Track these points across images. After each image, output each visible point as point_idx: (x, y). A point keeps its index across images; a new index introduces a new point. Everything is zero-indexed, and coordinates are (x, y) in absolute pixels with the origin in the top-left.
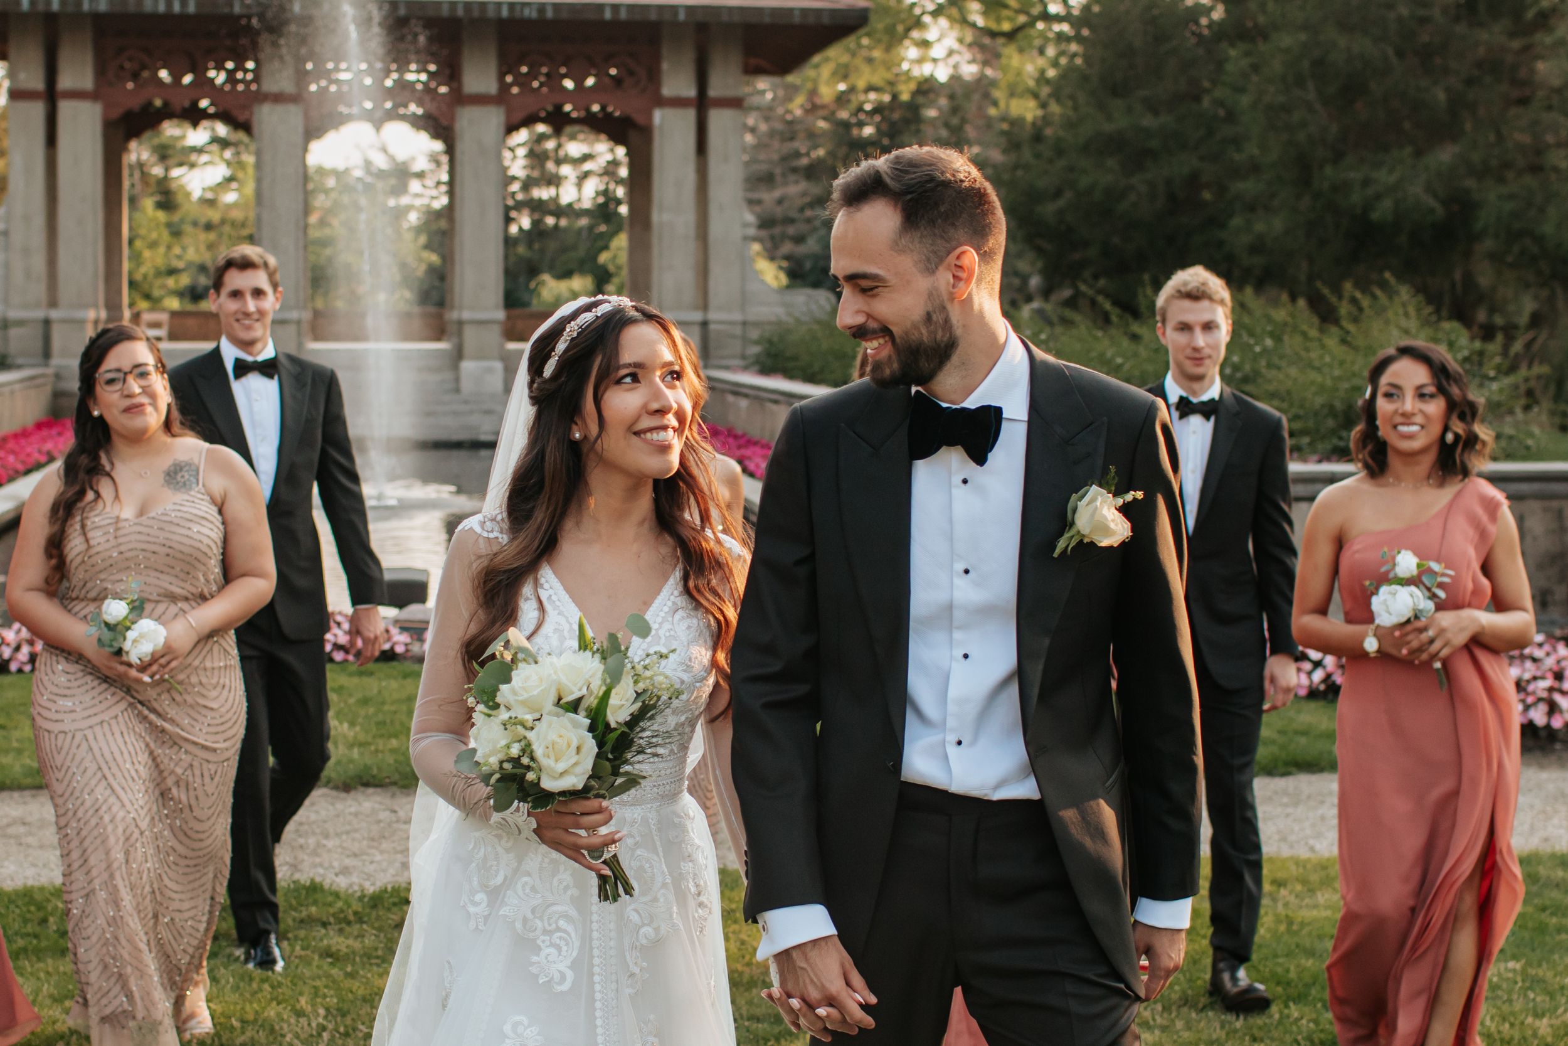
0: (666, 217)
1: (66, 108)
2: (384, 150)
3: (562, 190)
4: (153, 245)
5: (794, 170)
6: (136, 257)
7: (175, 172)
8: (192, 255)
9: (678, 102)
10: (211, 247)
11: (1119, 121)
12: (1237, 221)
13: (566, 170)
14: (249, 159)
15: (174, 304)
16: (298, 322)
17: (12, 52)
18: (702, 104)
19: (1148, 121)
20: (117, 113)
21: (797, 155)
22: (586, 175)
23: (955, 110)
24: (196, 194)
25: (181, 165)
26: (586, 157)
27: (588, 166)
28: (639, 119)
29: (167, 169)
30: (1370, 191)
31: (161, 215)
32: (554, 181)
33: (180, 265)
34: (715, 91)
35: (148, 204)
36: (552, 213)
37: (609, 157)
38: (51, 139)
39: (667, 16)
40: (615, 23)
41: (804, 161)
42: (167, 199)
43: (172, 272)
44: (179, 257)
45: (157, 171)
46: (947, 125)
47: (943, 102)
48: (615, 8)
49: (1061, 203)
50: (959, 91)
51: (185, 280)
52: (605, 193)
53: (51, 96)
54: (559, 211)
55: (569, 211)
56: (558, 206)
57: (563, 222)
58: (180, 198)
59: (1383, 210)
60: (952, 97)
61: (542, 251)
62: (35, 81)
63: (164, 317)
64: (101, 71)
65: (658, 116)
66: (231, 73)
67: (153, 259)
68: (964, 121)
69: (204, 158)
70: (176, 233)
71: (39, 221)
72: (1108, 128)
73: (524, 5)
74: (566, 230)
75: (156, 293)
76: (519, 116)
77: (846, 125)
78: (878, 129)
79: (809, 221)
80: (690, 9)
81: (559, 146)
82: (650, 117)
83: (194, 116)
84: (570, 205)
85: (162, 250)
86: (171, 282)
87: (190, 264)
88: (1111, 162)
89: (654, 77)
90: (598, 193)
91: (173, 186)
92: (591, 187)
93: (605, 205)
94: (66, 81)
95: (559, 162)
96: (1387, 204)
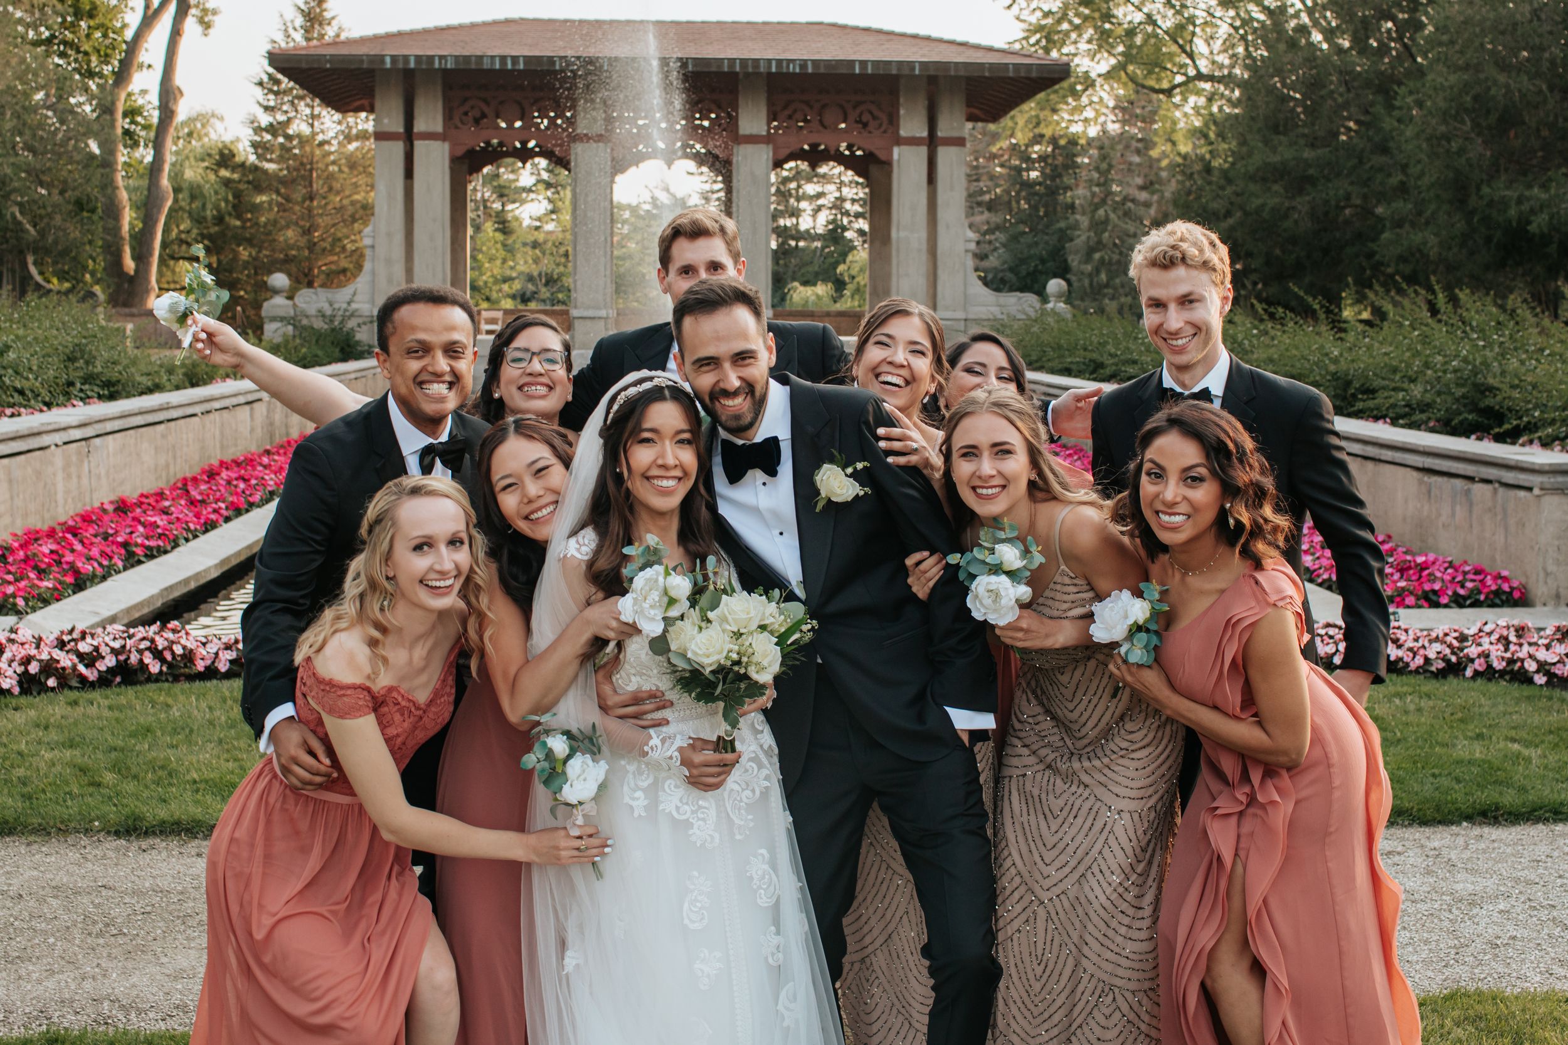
0: (902, 234)
1: (419, 145)
2: (667, 190)
3: (801, 220)
4: (491, 260)
5: (979, 204)
6: (477, 267)
7: (509, 207)
8: (522, 267)
9: (913, 141)
10: (536, 261)
11: (1284, 152)
12: (1386, 235)
13: (804, 205)
14: (567, 194)
15: (508, 304)
16: (606, 318)
17: (378, 105)
18: (932, 142)
19: (1308, 154)
20: (460, 151)
21: (982, 193)
22: (819, 209)
23: (1103, 158)
24: (526, 222)
25: (514, 202)
26: (820, 195)
27: (821, 202)
28: (882, 155)
29: (503, 205)
30: (1525, 207)
31: (499, 236)
32: (795, 213)
33: (514, 275)
34: (944, 130)
35: (489, 227)
36: (793, 238)
37: (837, 195)
38: (409, 173)
39: (906, 72)
40: (863, 76)
41: (987, 197)
42: (504, 226)
43: (506, 280)
44: (512, 268)
45: (497, 206)
46: (1097, 169)
47: (1093, 152)
48: (863, 63)
49: (1231, 221)
50: (1107, 143)
51: (517, 286)
52: (834, 221)
53: (409, 137)
54: (799, 236)
55: (808, 236)
56: (798, 231)
57: (801, 244)
58: (515, 224)
59: (1538, 224)
60: (1101, 148)
61: (786, 265)
62: (396, 125)
63: (499, 315)
64: (448, 117)
65: (896, 151)
66: (552, 121)
67: (492, 270)
68: (1110, 166)
69: (532, 196)
70: (509, 249)
71: (399, 237)
72: (1276, 159)
73: (789, 61)
74: (803, 250)
75: (494, 295)
76: (784, 152)
77: (1019, 170)
78: (1042, 173)
79: (990, 242)
80: (924, 65)
81: (799, 187)
82: (891, 154)
83: (525, 155)
84: (807, 231)
85: (498, 262)
86: (505, 287)
87: (521, 273)
88: (1276, 187)
89: (893, 120)
90: (829, 223)
91: (509, 216)
92: (823, 217)
93: (834, 230)
94: (420, 126)
95: (798, 200)
96: (1543, 218)
